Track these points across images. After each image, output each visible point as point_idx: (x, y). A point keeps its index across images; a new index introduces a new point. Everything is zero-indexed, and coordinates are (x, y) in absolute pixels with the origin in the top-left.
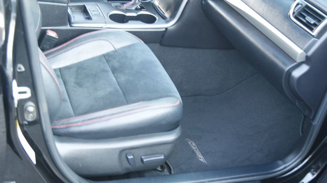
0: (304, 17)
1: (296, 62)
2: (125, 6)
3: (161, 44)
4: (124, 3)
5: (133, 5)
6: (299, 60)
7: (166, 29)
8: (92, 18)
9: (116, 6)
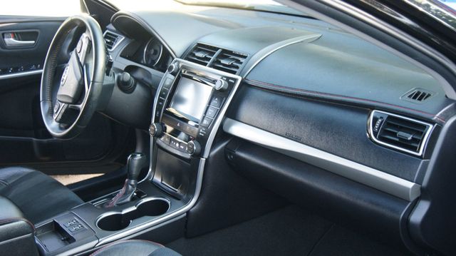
0: (394, 134)
1: (409, 202)
2: (115, 201)
3: (187, 236)
4: (112, 197)
5: (126, 194)
6: (412, 198)
7: (188, 212)
8: (75, 237)
9: (102, 205)
